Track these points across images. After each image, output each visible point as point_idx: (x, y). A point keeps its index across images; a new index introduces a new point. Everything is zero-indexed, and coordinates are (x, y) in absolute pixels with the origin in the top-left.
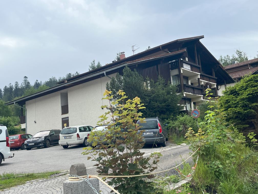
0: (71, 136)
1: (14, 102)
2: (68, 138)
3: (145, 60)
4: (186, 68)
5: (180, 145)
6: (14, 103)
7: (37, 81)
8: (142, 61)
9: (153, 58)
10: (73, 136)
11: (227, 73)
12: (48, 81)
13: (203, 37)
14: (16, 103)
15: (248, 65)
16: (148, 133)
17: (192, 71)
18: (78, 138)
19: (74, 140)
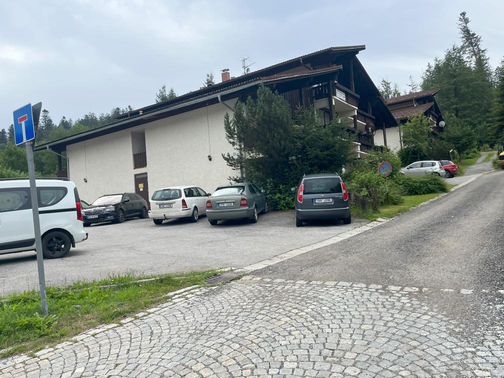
0: (172, 204)
1: (47, 146)
2: (165, 206)
3: (287, 77)
4: (340, 96)
5: (375, 221)
6: (46, 148)
7: (64, 118)
8: (284, 78)
9: (299, 75)
10: (174, 203)
11: (390, 109)
12: (82, 119)
13: (365, 49)
14: (50, 147)
15: (412, 100)
16: (323, 201)
17: (347, 103)
18: (184, 207)
19: (176, 210)
